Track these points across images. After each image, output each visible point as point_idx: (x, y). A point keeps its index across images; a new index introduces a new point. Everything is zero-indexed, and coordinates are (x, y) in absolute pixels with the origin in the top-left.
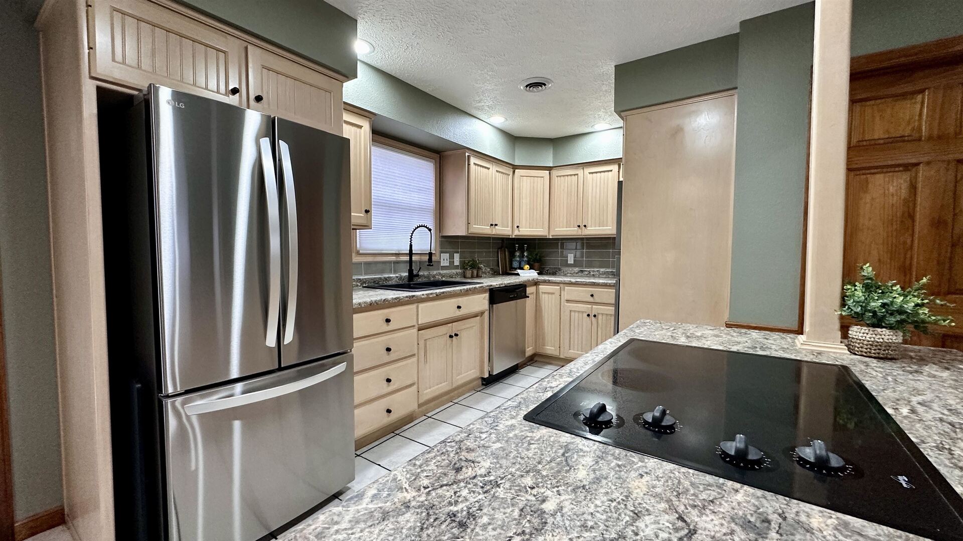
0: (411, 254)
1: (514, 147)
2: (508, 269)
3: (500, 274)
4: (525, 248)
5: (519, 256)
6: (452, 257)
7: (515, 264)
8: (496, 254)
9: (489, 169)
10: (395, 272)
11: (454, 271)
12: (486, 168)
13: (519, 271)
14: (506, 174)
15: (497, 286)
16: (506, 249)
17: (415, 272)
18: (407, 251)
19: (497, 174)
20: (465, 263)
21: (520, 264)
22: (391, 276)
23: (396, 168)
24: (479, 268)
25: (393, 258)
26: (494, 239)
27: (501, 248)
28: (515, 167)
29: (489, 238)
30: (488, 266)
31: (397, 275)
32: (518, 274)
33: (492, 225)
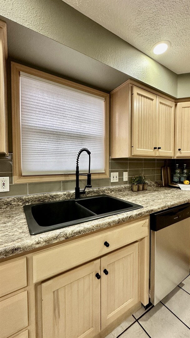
0: (77, 173)
1: (177, 83)
2: (170, 182)
3: (163, 186)
4: (185, 167)
5: (179, 173)
6: (121, 175)
7: (176, 179)
8: (160, 171)
9: (152, 100)
10: (64, 189)
11: (123, 186)
12: (149, 98)
13: (180, 185)
14: (169, 106)
15: (159, 210)
16: (168, 167)
17: (81, 190)
18: (73, 171)
19: (161, 105)
20: (132, 180)
21: (180, 179)
22: (59, 193)
23: (65, 103)
24: (144, 184)
25: (62, 179)
26: (158, 160)
27: (163, 167)
28: (177, 101)
29: (154, 160)
30: (152, 180)
31: (65, 193)
32: (179, 188)
33: (155, 148)
